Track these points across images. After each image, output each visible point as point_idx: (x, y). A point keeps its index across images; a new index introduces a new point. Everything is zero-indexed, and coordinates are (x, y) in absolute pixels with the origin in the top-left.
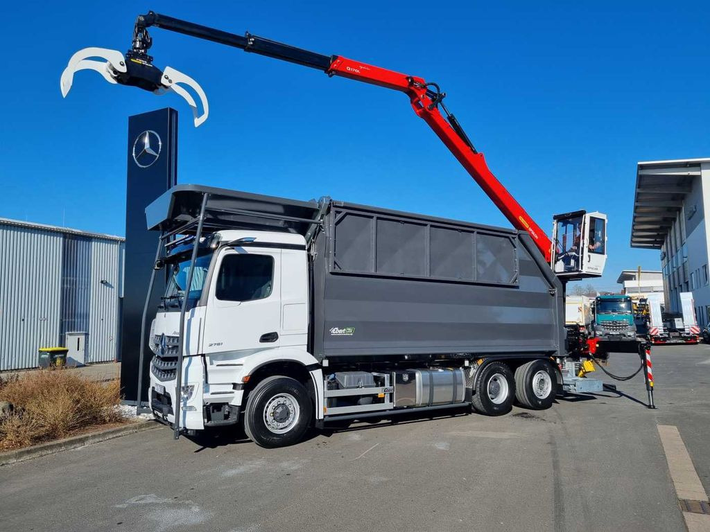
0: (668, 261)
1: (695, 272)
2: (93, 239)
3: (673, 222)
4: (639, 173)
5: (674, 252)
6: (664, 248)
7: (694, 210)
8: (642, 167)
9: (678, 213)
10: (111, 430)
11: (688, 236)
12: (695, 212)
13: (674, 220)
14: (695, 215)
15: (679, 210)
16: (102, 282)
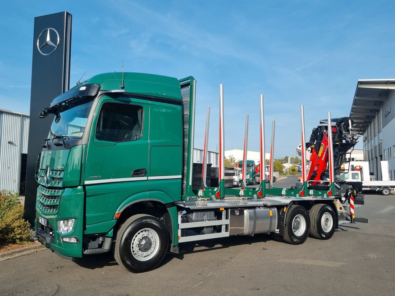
0: (368, 142)
1: (387, 150)
2: (4, 113)
3: (373, 118)
4: (359, 87)
5: (373, 136)
6: (366, 134)
7: (390, 111)
8: (360, 83)
9: (377, 113)
10: (17, 250)
11: (384, 127)
12: (390, 112)
13: (374, 117)
14: (390, 114)
15: (378, 111)
16: (9, 142)
